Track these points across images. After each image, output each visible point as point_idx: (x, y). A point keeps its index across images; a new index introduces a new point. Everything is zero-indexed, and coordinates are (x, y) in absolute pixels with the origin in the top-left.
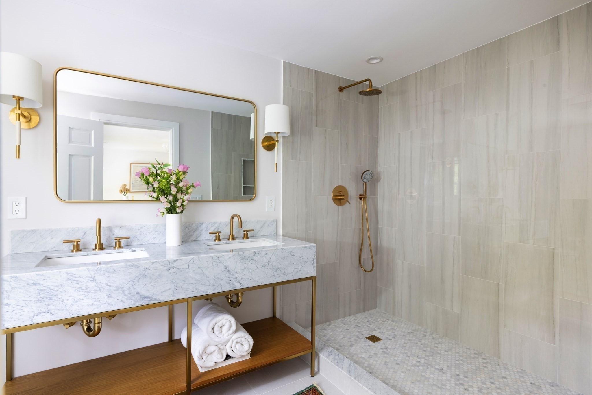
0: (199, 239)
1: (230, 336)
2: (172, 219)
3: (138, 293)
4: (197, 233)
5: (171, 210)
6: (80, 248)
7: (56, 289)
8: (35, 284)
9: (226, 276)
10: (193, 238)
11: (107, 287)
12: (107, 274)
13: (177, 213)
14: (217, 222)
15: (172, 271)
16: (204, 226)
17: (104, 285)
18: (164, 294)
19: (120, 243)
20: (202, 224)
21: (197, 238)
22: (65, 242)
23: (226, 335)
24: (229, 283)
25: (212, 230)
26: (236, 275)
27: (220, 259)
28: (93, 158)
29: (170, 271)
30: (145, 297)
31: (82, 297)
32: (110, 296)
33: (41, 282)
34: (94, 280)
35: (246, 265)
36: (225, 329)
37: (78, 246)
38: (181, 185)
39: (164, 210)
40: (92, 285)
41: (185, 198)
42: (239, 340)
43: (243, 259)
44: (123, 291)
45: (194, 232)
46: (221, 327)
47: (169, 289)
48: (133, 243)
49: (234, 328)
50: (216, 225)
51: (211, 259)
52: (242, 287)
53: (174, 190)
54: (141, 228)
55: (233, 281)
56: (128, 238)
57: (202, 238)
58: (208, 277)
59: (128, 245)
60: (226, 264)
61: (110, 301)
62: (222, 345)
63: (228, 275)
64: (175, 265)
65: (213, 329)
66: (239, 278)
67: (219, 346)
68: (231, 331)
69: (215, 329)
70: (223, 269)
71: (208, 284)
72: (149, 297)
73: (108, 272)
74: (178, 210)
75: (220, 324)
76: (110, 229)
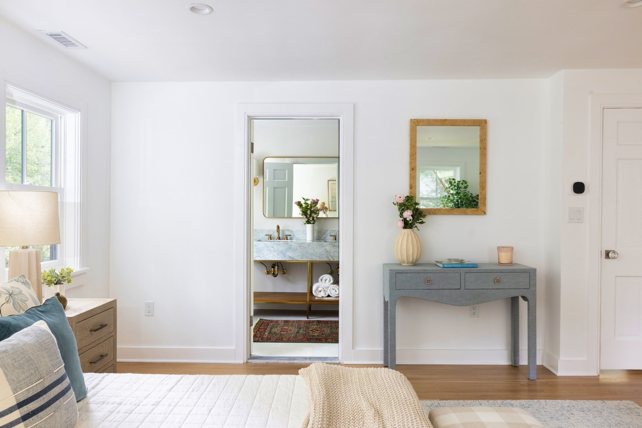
0: (325, 239)
1: (329, 285)
2: (309, 226)
3: (288, 255)
4: (324, 236)
5: (308, 222)
6: (272, 238)
7: (262, 249)
8: (256, 246)
9: (325, 254)
10: (322, 238)
11: (277, 251)
12: (277, 246)
13: (311, 224)
14: (336, 230)
15: (301, 247)
17: (276, 250)
18: (298, 257)
19: (287, 237)
20: (328, 231)
22: (266, 235)
23: (328, 284)
24: (327, 257)
25: (333, 234)
26: (331, 254)
27: (323, 245)
28: (287, 188)
29: (300, 248)
30: (291, 257)
31: (269, 253)
32: (278, 254)
33: (257, 246)
34: (273, 247)
35: (336, 250)
36: (327, 281)
37: (271, 237)
38: (312, 209)
39: (305, 222)
40: (272, 249)
41: (315, 216)
42: (334, 288)
43: (334, 246)
44: (283, 253)
46: (326, 280)
47: (300, 255)
48: (293, 239)
49: (332, 282)
50: (335, 232)
51: (318, 245)
52: (333, 260)
53: (309, 212)
54: (297, 231)
55: (329, 256)
56: (290, 235)
57: (327, 238)
58: (317, 253)
59: (291, 239)
60: (326, 248)
61: (278, 256)
62: (326, 289)
63: (326, 253)
64: (302, 245)
65: (322, 280)
66: (332, 256)
67: (324, 289)
68: (330, 283)
69: (323, 280)
70: (324, 250)
71: (317, 256)
72: (292, 258)
73: (278, 245)
74: (312, 223)
75: (325, 278)
76: (283, 231)
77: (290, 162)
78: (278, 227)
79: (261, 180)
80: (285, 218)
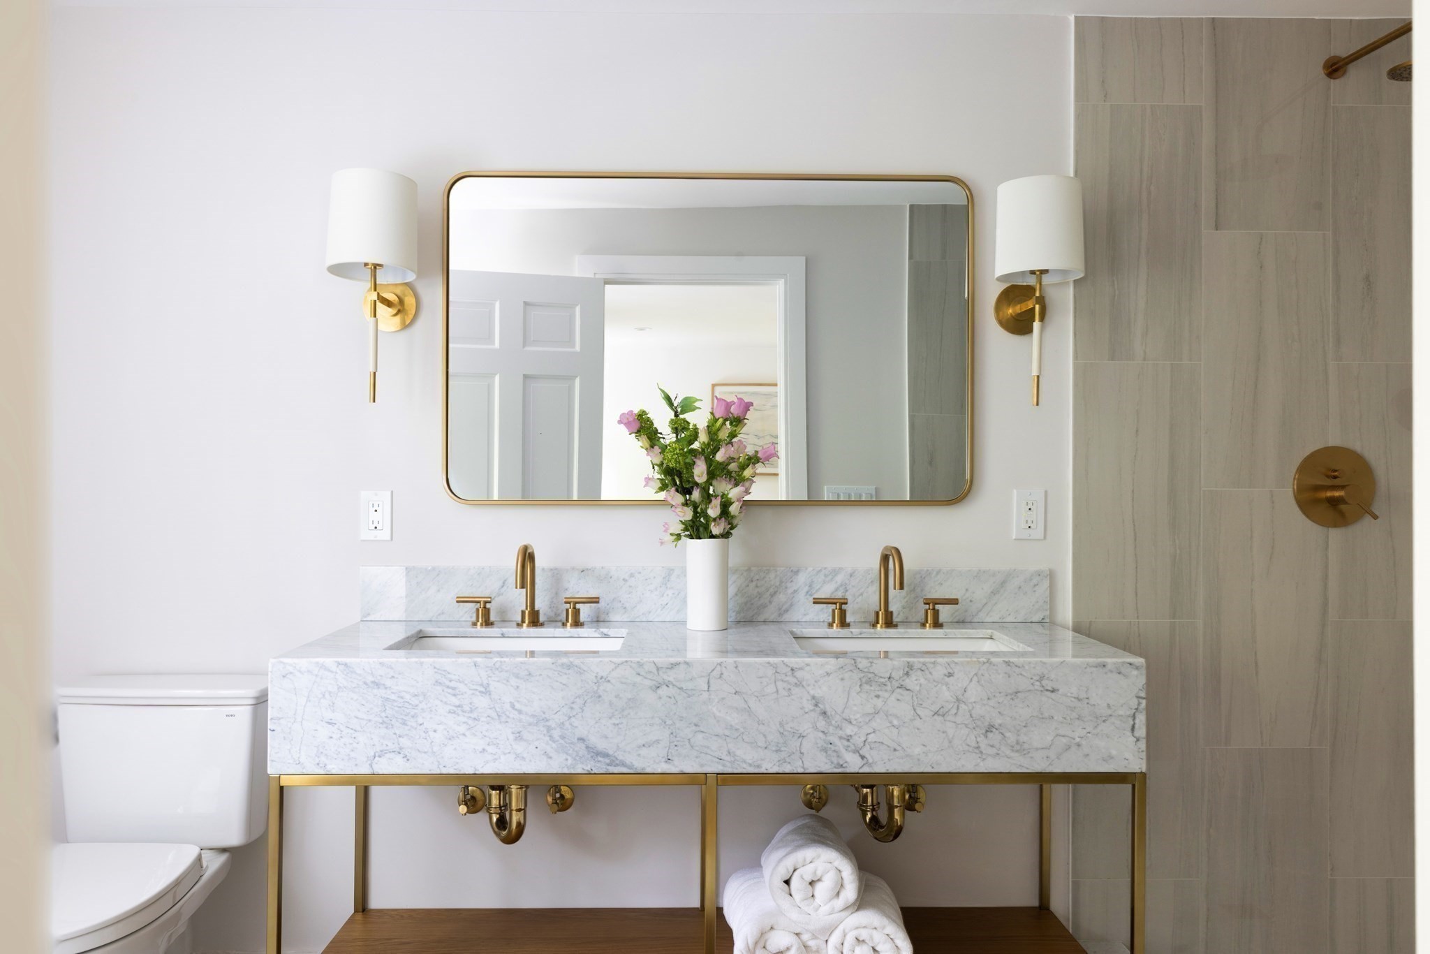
0: (786, 617)
1: (836, 916)
2: (701, 552)
3: (581, 739)
4: (782, 597)
5: (697, 528)
6: (492, 618)
7: (415, 701)
8: (377, 685)
9: (816, 728)
11: (514, 714)
12: (513, 681)
13: (712, 537)
14: (841, 569)
15: (663, 691)
16: (802, 579)
17: (507, 706)
18: (644, 751)
19: (577, 612)
20: (797, 572)
21: (780, 615)
22: (460, 601)
23: (825, 909)
24: (825, 750)
25: (825, 592)
26: (849, 730)
27: (799, 674)
28: (577, 381)
29: (660, 691)
30: (598, 754)
31: (462, 729)
32: (519, 737)
33: (388, 683)
34: (486, 691)
35: (879, 703)
36: (820, 889)
37: (486, 612)
38: (720, 457)
39: (678, 528)
40: (482, 702)
41: (734, 493)
42: (864, 934)
43: (869, 682)
44: (549, 729)
45: (772, 595)
46: (812, 883)
47: (658, 741)
49: (850, 892)
50: (840, 578)
51: (770, 672)
52: (866, 770)
53: (700, 472)
54: (632, 575)
55: (840, 745)
56: (595, 601)
57: (796, 614)
58: (761, 723)
59: (598, 621)
60: (818, 693)
61: (519, 748)
62: (814, 937)
63: (822, 724)
64: (671, 676)
65: (787, 882)
66: (859, 741)
67: (805, 937)
68: (840, 903)
69: (793, 883)
70: (809, 706)
71: (762, 743)
72: (606, 755)
73: (517, 676)
74: (715, 530)
75: (807, 872)
76: (557, 575)
77: (593, 276)
78: (527, 557)
79: (432, 296)
80: (568, 503)
